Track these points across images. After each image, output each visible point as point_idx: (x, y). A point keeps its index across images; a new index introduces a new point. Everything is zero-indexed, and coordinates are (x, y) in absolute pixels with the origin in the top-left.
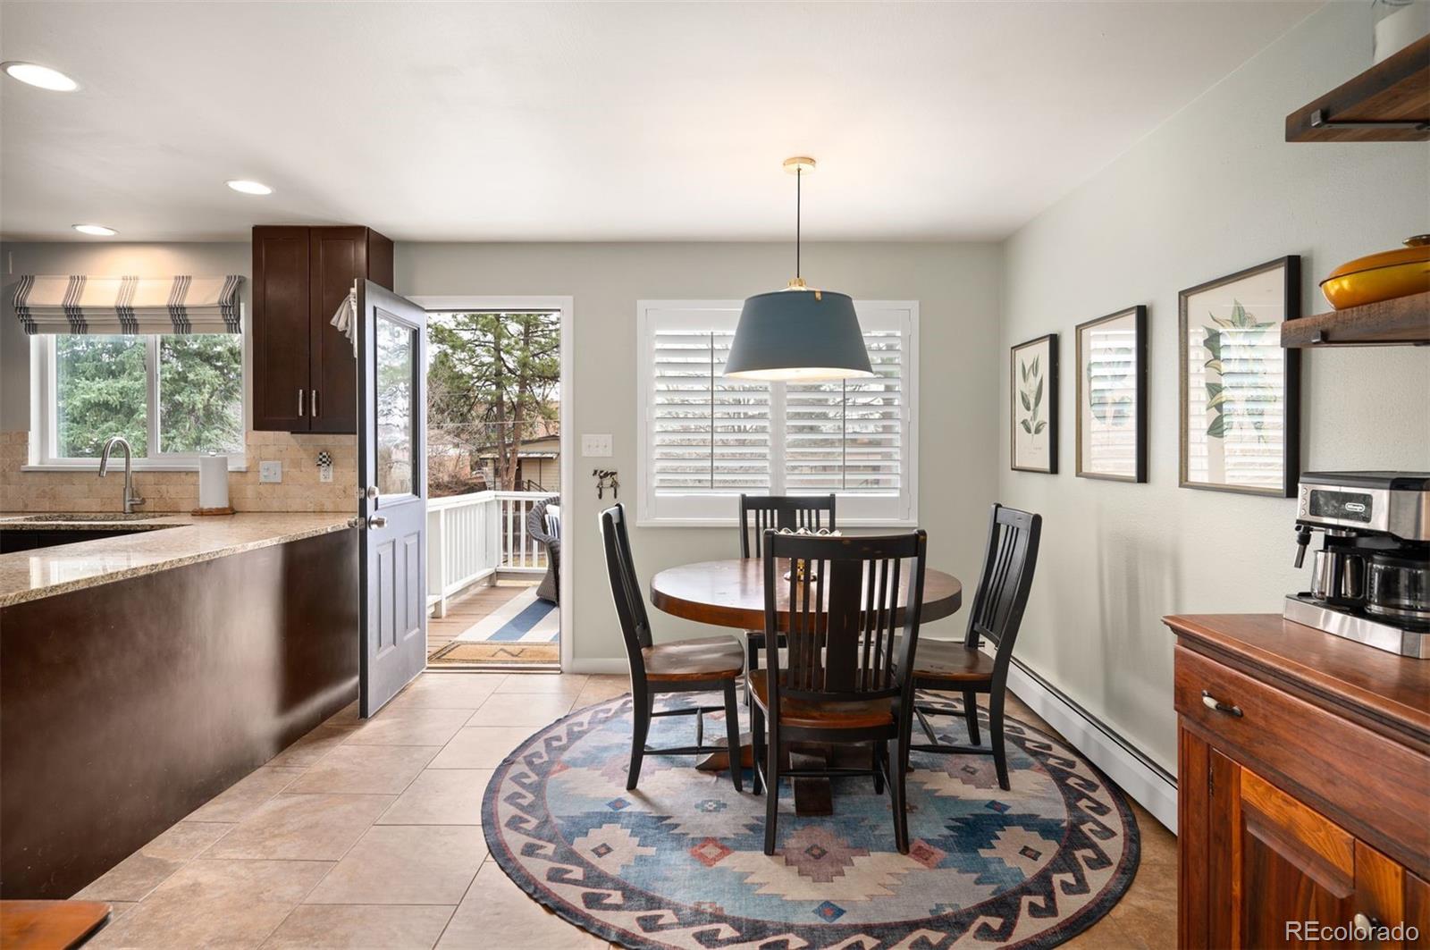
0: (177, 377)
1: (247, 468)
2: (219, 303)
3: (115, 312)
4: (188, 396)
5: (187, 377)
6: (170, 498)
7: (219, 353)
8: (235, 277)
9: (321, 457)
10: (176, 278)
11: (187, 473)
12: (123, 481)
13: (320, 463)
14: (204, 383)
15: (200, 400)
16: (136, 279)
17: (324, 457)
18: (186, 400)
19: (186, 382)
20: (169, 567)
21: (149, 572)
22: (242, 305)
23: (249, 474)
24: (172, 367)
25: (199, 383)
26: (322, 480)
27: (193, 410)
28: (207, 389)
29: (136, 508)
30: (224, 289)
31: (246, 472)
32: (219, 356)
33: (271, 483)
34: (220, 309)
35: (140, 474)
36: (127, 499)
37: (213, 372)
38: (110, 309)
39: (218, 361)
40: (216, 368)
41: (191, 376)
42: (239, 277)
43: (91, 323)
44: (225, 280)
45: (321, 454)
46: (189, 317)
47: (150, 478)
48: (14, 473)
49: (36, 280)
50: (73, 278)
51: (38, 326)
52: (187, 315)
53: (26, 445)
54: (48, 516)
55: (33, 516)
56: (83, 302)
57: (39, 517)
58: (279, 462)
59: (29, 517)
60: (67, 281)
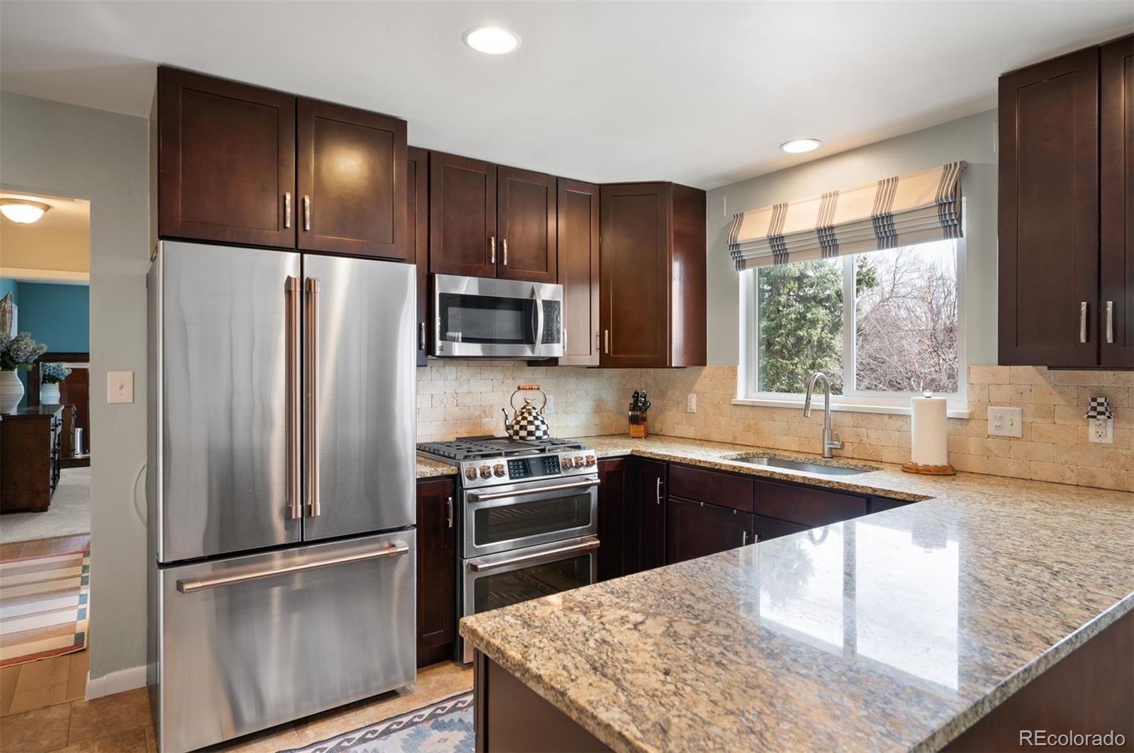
0: (799, 316)
1: (970, 414)
2: (937, 200)
3: (816, 235)
4: (807, 331)
5: (806, 316)
6: (870, 444)
7: (829, 296)
8: (956, 164)
9: (1095, 404)
10: (880, 183)
11: (891, 416)
12: (821, 419)
13: (1093, 414)
14: (818, 320)
15: (815, 334)
16: (836, 194)
17: (1101, 405)
18: (805, 334)
19: (805, 320)
20: (1044, 670)
21: (1021, 685)
22: (964, 199)
23: (972, 424)
24: (796, 309)
25: (814, 321)
26: (1093, 439)
27: (809, 342)
28: (820, 325)
29: (834, 452)
30: (941, 184)
31: (968, 420)
32: (828, 298)
33: (1004, 437)
34: (937, 209)
35: (840, 414)
36: (826, 442)
37: (824, 311)
38: (810, 232)
39: (827, 302)
40: (826, 308)
41: (809, 315)
42: (961, 163)
43: (793, 250)
44: (941, 171)
45: (1094, 400)
46: (896, 227)
47: (848, 420)
48: (726, 406)
49: (745, 217)
50: (775, 207)
51: (747, 262)
52: (893, 224)
53: (736, 379)
54: (755, 452)
55: (743, 452)
56: (786, 230)
57: (748, 454)
58: (1019, 409)
59: (740, 453)
60: (771, 212)
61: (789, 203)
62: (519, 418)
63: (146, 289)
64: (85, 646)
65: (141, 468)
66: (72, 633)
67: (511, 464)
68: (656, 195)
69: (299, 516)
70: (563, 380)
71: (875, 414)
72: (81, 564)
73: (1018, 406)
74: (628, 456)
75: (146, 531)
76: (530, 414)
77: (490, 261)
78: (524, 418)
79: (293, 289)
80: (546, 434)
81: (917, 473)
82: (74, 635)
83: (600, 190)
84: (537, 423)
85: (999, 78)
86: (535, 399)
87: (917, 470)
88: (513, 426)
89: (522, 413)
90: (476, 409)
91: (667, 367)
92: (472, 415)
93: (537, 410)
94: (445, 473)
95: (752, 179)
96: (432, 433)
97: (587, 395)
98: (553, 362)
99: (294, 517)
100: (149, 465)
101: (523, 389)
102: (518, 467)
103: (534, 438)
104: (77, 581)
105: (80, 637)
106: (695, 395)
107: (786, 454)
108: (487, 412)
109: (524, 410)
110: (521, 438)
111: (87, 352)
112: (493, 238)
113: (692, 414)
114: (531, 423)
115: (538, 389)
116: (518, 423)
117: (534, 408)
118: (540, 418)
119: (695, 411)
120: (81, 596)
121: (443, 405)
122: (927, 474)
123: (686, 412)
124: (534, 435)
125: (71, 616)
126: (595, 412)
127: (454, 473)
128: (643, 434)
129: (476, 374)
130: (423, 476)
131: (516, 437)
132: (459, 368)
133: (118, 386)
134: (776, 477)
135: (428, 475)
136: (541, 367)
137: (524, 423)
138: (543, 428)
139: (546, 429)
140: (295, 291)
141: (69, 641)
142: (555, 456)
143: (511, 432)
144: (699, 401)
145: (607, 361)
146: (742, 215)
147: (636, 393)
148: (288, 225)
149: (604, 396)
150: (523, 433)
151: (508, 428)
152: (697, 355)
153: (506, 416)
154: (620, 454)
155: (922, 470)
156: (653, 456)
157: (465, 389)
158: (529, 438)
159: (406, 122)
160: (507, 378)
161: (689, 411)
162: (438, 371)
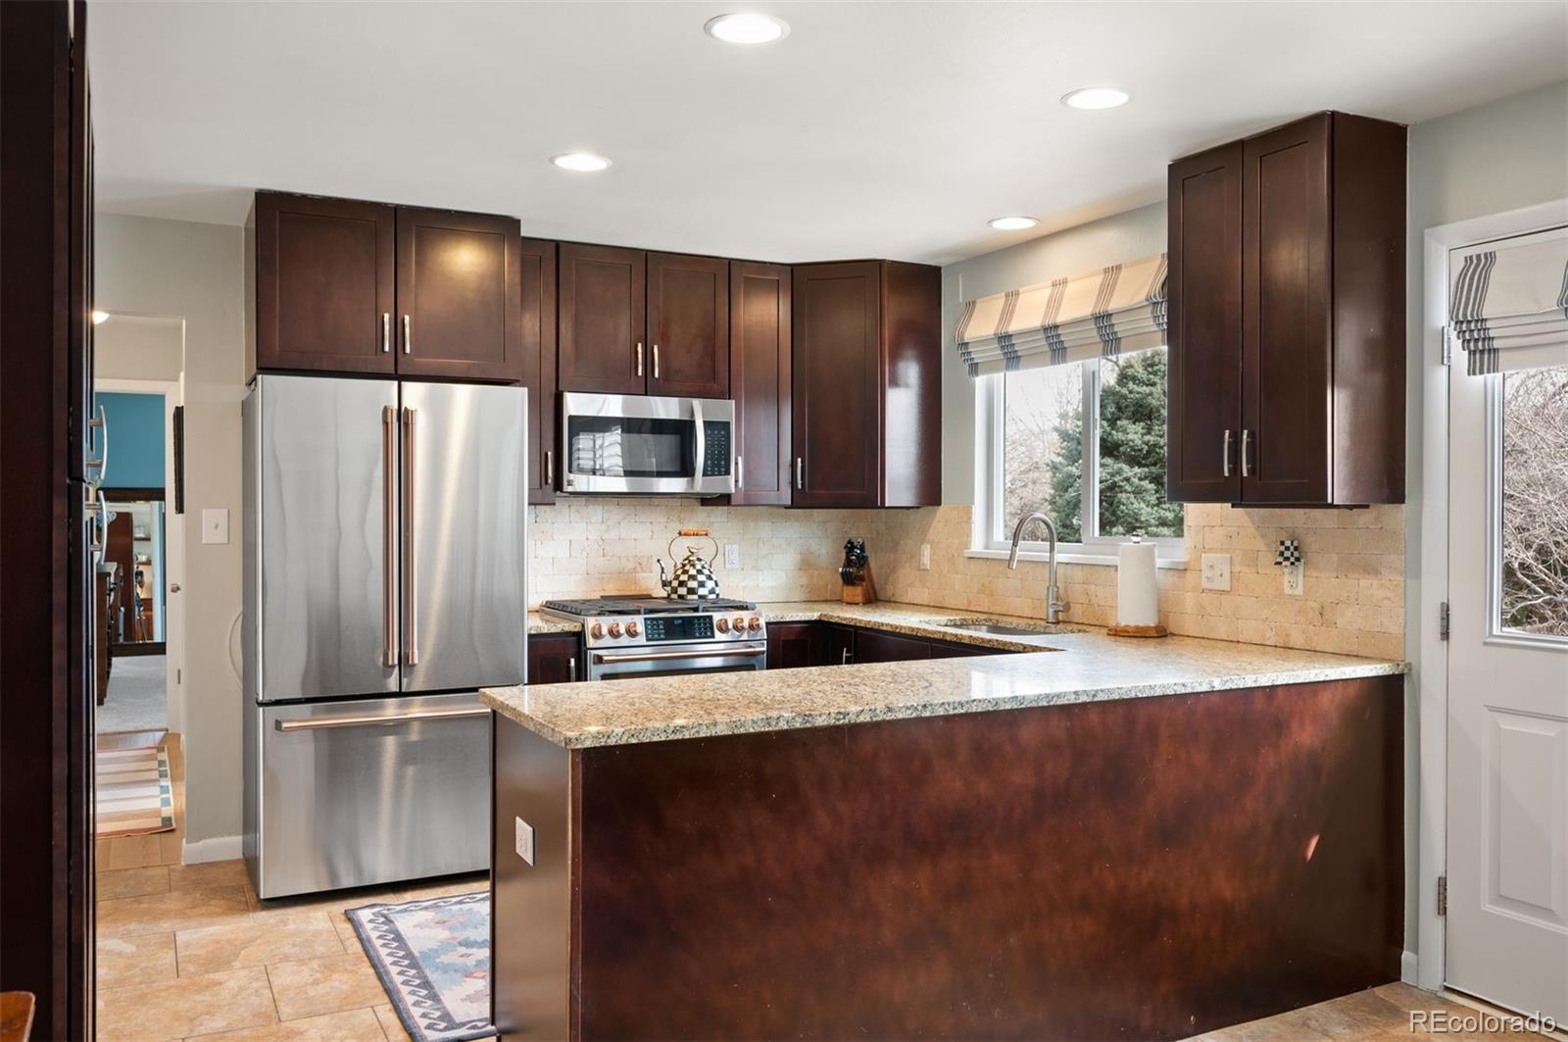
1: (1185, 563)
2: (1147, 300)
3: (1041, 335)
6: (1098, 605)
9: (1282, 548)
10: (1105, 271)
12: (1044, 574)
13: (1280, 559)
16: (1065, 282)
17: (1287, 548)
23: (1189, 574)
26: (1288, 591)
29: (1061, 617)
30: (1155, 277)
31: (1184, 570)
33: (1216, 591)
34: (1150, 309)
35: (1069, 567)
36: (1050, 603)
38: (1037, 331)
43: (1027, 353)
44: (1158, 260)
45: (1282, 543)
46: (1116, 328)
47: (1078, 574)
48: (961, 559)
49: (977, 306)
50: (1007, 295)
51: (980, 366)
52: (1113, 325)
53: (971, 523)
54: (975, 618)
55: (957, 617)
56: (1015, 326)
57: (965, 620)
58: (1228, 555)
59: (952, 618)
60: (1003, 300)
61: (1021, 290)
62: (679, 572)
63: (241, 418)
64: (174, 826)
65: (235, 618)
66: (158, 816)
67: (649, 622)
68: (863, 277)
69: (396, 662)
70: (752, 524)
71: (1103, 565)
72: (156, 759)
73: (1228, 553)
74: (815, 621)
75: (241, 686)
76: (694, 566)
77: (637, 374)
78: (685, 572)
79: (389, 421)
80: (714, 593)
81: (1115, 635)
82: (160, 819)
83: (792, 270)
84: (701, 578)
85: (1169, 166)
86: (704, 548)
87: (1116, 631)
88: (671, 582)
89: (684, 565)
90: (628, 560)
91: (879, 508)
92: (624, 569)
93: (703, 562)
94: (566, 629)
95: (989, 253)
96: (569, 589)
97: (789, 544)
98: (724, 500)
99: (390, 663)
100: (244, 614)
101: (685, 535)
102: (658, 626)
103: (696, 597)
104: (155, 775)
105: (167, 821)
106: (929, 546)
107: (1010, 619)
108: (644, 564)
109: (686, 562)
110: (681, 597)
111: (161, 486)
112: (640, 345)
113: (926, 572)
114: (692, 577)
115: (706, 535)
116: (677, 577)
117: (699, 560)
118: (706, 572)
119: (928, 567)
120: (161, 787)
121: (585, 554)
122: (1124, 636)
123: (919, 570)
124: (696, 593)
125: (156, 804)
126: (800, 569)
127: (577, 630)
128: (860, 599)
129: (629, 515)
130: (539, 632)
131: (674, 596)
132: (606, 507)
133: (214, 525)
134: (948, 638)
135: (546, 631)
136: (720, 508)
137: (684, 578)
138: (710, 584)
139: (714, 585)
140: (392, 422)
141: (158, 823)
142: (708, 617)
143: (669, 589)
144: (933, 553)
145: (803, 499)
146: (974, 303)
147: (849, 542)
148: (387, 349)
149: (814, 547)
150: (683, 591)
151: (665, 584)
152: (930, 490)
153: (662, 568)
154: (803, 619)
155: (1121, 631)
156: (840, 621)
157: (614, 534)
158: (690, 597)
159: (519, 221)
160: (672, 520)
161: (922, 567)
162: (577, 511)
